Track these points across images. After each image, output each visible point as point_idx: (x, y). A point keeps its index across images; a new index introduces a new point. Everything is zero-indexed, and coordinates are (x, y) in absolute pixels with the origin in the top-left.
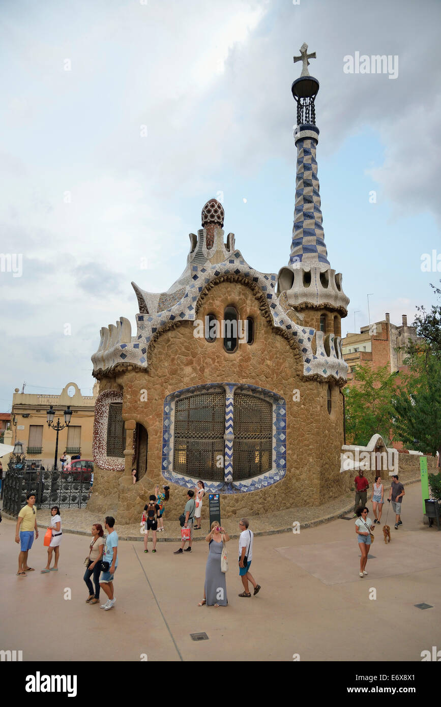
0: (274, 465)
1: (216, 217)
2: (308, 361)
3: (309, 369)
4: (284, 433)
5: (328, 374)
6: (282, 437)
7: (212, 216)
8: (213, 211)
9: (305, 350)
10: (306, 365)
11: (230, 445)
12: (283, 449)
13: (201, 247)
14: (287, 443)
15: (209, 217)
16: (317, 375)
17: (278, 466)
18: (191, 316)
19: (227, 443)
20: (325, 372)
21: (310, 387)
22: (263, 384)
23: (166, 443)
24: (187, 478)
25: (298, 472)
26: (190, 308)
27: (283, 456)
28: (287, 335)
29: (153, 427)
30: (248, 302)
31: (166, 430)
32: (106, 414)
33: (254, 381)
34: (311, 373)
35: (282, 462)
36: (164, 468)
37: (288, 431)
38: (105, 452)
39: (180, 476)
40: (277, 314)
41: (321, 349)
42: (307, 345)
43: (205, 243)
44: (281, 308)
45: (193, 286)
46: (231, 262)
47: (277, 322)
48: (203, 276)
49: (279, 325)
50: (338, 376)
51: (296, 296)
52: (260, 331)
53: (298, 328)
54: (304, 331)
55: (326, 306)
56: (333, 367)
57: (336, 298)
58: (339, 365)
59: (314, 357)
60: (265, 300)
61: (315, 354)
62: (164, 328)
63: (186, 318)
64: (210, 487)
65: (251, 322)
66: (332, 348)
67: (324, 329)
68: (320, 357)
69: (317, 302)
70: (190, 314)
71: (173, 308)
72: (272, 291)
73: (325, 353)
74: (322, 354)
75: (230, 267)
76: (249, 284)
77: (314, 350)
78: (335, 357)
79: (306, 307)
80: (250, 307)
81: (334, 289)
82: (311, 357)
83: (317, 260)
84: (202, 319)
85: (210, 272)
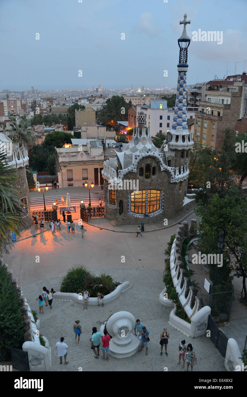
0: (160, 208)
1: (143, 121)
2: (172, 178)
3: (172, 181)
4: (164, 200)
5: (179, 181)
6: (163, 201)
7: (141, 121)
8: (141, 119)
9: (172, 175)
10: (172, 179)
11: (147, 205)
12: (163, 204)
13: (137, 135)
14: (164, 202)
15: (140, 121)
16: (175, 182)
17: (162, 208)
20: (178, 181)
21: (173, 185)
22: (157, 187)
23: (128, 205)
24: (135, 214)
25: (167, 210)
26: (135, 168)
27: (163, 206)
28: (167, 172)
29: (124, 201)
30: (153, 163)
31: (128, 201)
32: (109, 192)
33: (154, 187)
34: (173, 182)
35: (163, 208)
36: (128, 212)
37: (165, 199)
38: (109, 202)
39: (133, 213)
40: (162, 166)
41: (177, 173)
42: (173, 173)
43: (139, 134)
44: (164, 164)
45: (135, 162)
46: (148, 152)
47: (162, 169)
48: (138, 158)
49: (163, 170)
50: (183, 180)
51: (172, 146)
52: (157, 172)
53: (170, 169)
54: (172, 169)
55: (183, 150)
56: (181, 178)
57: (187, 146)
58: (184, 177)
59: (175, 177)
60: (158, 163)
61: (175, 175)
62: (127, 174)
63: (134, 171)
64: (141, 216)
65: (154, 168)
66: (182, 171)
67: (182, 156)
68: (177, 177)
69: (180, 149)
70: (135, 170)
71: (130, 168)
72: (161, 160)
73: (179, 174)
74: (178, 175)
75: (147, 154)
76: (153, 158)
77: (175, 174)
78: (183, 174)
79: (176, 150)
80: (154, 165)
81: (187, 143)
82: (173, 177)
83: (182, 129)
84: (138, 170)
85: (141, 157)
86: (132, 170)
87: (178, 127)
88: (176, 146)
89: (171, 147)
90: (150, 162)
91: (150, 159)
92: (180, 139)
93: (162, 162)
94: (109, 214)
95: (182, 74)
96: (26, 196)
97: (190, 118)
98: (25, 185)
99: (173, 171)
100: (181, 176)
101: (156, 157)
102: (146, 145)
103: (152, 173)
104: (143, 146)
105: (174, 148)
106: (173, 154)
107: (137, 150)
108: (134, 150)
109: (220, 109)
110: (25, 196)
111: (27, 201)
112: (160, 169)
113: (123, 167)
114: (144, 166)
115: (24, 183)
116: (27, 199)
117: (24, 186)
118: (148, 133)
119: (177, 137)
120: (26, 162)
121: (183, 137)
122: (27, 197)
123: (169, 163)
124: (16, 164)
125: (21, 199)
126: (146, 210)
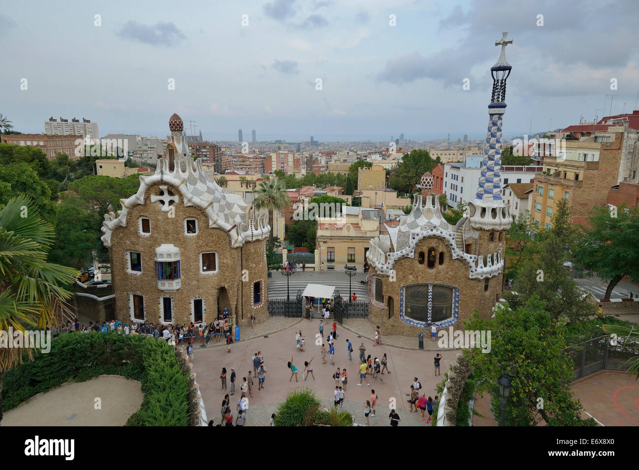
0: (453, 315)
2: (472, 272)
3: (472, 275)
4: (458, 303)
5: (484, 276)
6: (457, 305)
7: (426, 185)
9: (471, 267)
10: (471, 273)
11: (430, 309)
12: (457, 310)
13: (419, 205)
14: (459, 308)
15: (424, 186)
16: (477, 278)
17: (455, 316)
18: (412, 256)
19: (429, 308)
20: (482, 276)
21: (473, 282)
22: (447, 283)
23: (401, 305)
24: (411, 320)
25: (464, 320)
26: (412, 252)
27: (456, 312)
28: (461, 260)
29: (396, 298)
30: (440, 246)
31: (401, 300)
32: (375, 282)
33: (442, 282)
34: (474, 277)
35: (457, 315)
36: (401, 315)
37: (459, 302)
38: (374, 298)
39: (408, 318)
40: (455, 253)
41: (481, 263)
42: (473, 265)
43: (421, 203)
44: (457, 250)
45: (413, 243)
46: (432, 230)
47: (455, 256)
48: (417, 238)
50: (492, 275)
51: (475, 223)
52: (446, 259)
53: (467, 257)
54: (471, 258)
55: (493, 230)
56: (487, 273)
57: (500, 225)
58: (492, 271)
59: (476, 270)
60: (449, 246)
61: (476, 268)
62: (400, 259)
63: (410, 256)
64: (421, 324)
65: (442, 254)
66: (489, 262)
67: (492, 239)
68: (479, 270)
69: (487, 228)
70: (412, 255)
71: (404, 251)
72: (453, 242)
73: (483, 266)
74: (481, 267)
75: (431, 233)
76: (441, 239)
77: (476, 266)
78: (490, 266)
79: (481, 229)
80: (441, 248)
81: (500, 219)
82: (474, 270)
83: (492, 199)
84: (417, 255)
85: (421, 237)
86: (408, 255)
87: (485, 195)
88: (480, 223)
89: (473, 225)
90: (435, 245)
91: (435, 240)
92: (489, 213)
93: (454, 246)
94: (374, 316)
95: (495, 118)
96: (262, 279)
97: (529, 182)
98: (261, 263)
99: (473, 261)
100: (486, 269)
101: (444, 238)
102: (432, 220)
103: (437, 261)
104: (428, 220)
105: (478, 226)
106: (476, 235)
107: (417, 226)
108: (414, 225)
109: (579, 169)
110: (260, 278)
111: (263, 285)
112: (451, 256)
113: (395, 250)
114: (425, 249)
115: (260, 261)
116: (263, 283)
117: (261, 265)
118: (436, 203)
119: (484, 210)
120: (265, 234)
121: (494, 211)
123: (468, 249)
124: (253, 235)
125: (255, 281)
126: (428, 316)
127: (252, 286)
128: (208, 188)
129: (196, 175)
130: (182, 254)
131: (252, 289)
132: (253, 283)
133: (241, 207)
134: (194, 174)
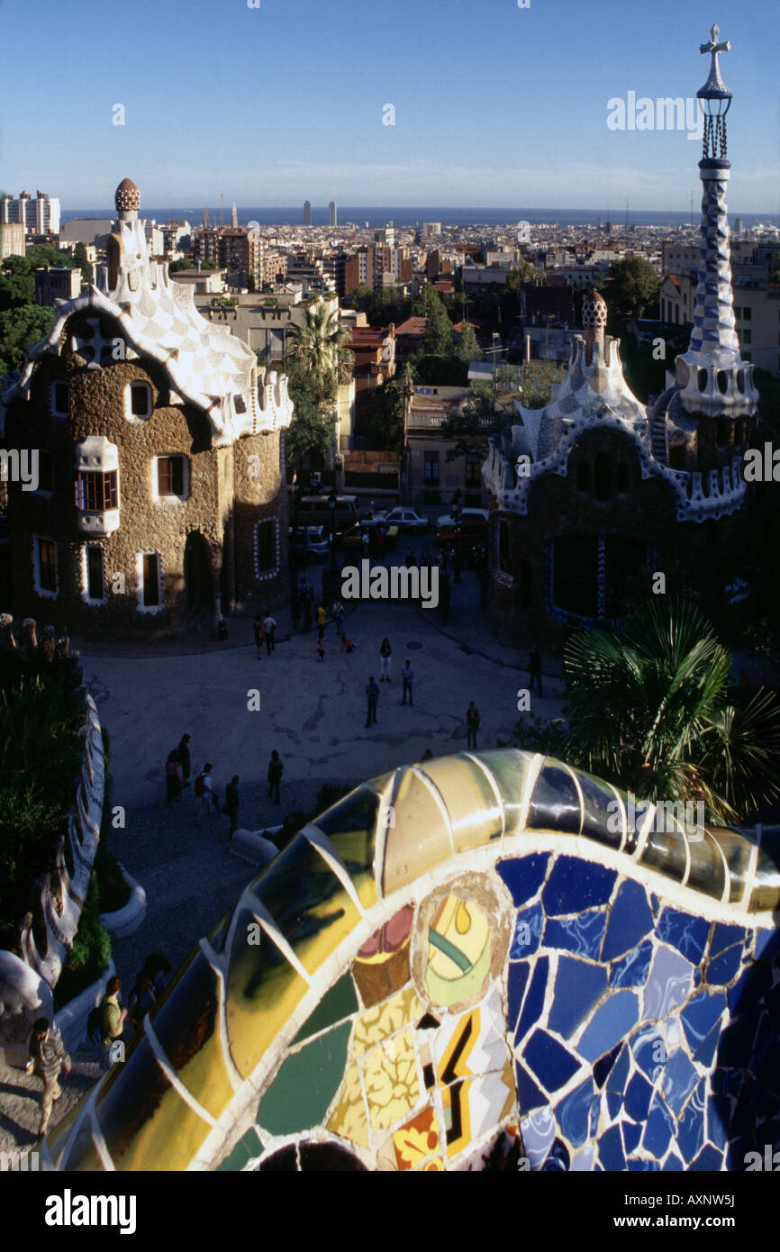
2: (682, 507)
3: (682, 516)
5: (705, 517)
9: (678, 496)
10: (680, 511)
11: (602, 588)
16: (692, 521)
18: (563, 472)
19: (599, 586)
20: (700, 517)
21: (685, 531)
22: (633, 532)
23: (547, 581)
24: (565, 612)
26: (563, 463)
28: (659, 481)
29: (536, 565)
31: (547, 569)
33: (625, 530)
34: (684, 519)
36: (546, 603)
39: (560, 610)
40: (646, 465)
41: (697, 492)
42: (681, 491)
44: (653, 460)
45: (564, 442)
46: (600, 416)
47: (646, 473)
48: (572, 433)
49: (649, 476)
50: (720, 516)
51: (689, 401)
52: (630, 481)
53: (671, 474)
54: (678, 477)
55: (722, 417)
56: (711, 511)
57: (735, 407)
58: (720, 506)
59: (688, 504)
60: (634, 451)
61: (690, 498)
62: (539, 478)
63: (559, 472)
64: (584, 624)
65: (621, 468)
66: (714, 486)
67: (722, 438)
68: (694, 504)
70: (562, 470)
71: (548, 460)
72: (642, 441)
73: (702, 496)
74: (699, 498)
75: (597, 423)
76: (617, 434)
77: (690, 494)
78: (716, 495)
79: (699, 417)
80: (620, 456)
82: (684, 504)
84: (574, 471)
85: (578, 430)
86: (555, 468)
89: (687, 407)
91: (608, 437)
92: (732, 384)
93: (645, 451)
96: (274, 517)
98: (273, 483)
99: (683, 485)
100: (706, 502)
101: (625, 432)
102: (606, 393)
103: (614, 483)
104: (598, 395)
105: (694, 409)
107: (576, 407)
108: (570, 405)
110: (271, 515)
111: (278, 531)
112: (639, 472)
114: (591, 457)
116: (277, 525)
117: (273, 487)
118: (612, 357)
119: (703, 376)
120: (282, 419)
121: (722, 377)
122: (277, 520)
124: (255, 420)
125: (260, 522)
126: (599, 605)
127: (255, 532)
128: (176, 320)
129: (155, 296)
130: (124, 460)
131: (255, 537)
132: (256, 526)
133: (237, 361)
134: (152, 293)
